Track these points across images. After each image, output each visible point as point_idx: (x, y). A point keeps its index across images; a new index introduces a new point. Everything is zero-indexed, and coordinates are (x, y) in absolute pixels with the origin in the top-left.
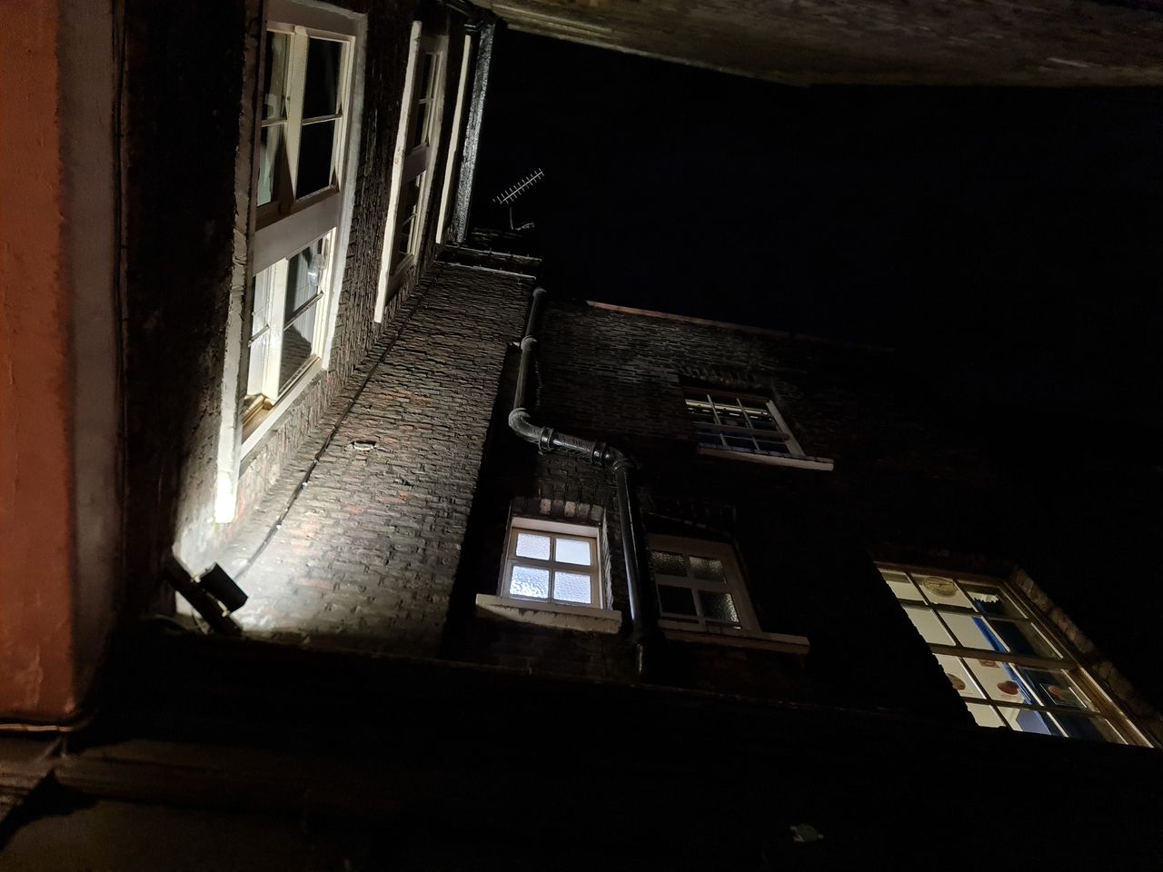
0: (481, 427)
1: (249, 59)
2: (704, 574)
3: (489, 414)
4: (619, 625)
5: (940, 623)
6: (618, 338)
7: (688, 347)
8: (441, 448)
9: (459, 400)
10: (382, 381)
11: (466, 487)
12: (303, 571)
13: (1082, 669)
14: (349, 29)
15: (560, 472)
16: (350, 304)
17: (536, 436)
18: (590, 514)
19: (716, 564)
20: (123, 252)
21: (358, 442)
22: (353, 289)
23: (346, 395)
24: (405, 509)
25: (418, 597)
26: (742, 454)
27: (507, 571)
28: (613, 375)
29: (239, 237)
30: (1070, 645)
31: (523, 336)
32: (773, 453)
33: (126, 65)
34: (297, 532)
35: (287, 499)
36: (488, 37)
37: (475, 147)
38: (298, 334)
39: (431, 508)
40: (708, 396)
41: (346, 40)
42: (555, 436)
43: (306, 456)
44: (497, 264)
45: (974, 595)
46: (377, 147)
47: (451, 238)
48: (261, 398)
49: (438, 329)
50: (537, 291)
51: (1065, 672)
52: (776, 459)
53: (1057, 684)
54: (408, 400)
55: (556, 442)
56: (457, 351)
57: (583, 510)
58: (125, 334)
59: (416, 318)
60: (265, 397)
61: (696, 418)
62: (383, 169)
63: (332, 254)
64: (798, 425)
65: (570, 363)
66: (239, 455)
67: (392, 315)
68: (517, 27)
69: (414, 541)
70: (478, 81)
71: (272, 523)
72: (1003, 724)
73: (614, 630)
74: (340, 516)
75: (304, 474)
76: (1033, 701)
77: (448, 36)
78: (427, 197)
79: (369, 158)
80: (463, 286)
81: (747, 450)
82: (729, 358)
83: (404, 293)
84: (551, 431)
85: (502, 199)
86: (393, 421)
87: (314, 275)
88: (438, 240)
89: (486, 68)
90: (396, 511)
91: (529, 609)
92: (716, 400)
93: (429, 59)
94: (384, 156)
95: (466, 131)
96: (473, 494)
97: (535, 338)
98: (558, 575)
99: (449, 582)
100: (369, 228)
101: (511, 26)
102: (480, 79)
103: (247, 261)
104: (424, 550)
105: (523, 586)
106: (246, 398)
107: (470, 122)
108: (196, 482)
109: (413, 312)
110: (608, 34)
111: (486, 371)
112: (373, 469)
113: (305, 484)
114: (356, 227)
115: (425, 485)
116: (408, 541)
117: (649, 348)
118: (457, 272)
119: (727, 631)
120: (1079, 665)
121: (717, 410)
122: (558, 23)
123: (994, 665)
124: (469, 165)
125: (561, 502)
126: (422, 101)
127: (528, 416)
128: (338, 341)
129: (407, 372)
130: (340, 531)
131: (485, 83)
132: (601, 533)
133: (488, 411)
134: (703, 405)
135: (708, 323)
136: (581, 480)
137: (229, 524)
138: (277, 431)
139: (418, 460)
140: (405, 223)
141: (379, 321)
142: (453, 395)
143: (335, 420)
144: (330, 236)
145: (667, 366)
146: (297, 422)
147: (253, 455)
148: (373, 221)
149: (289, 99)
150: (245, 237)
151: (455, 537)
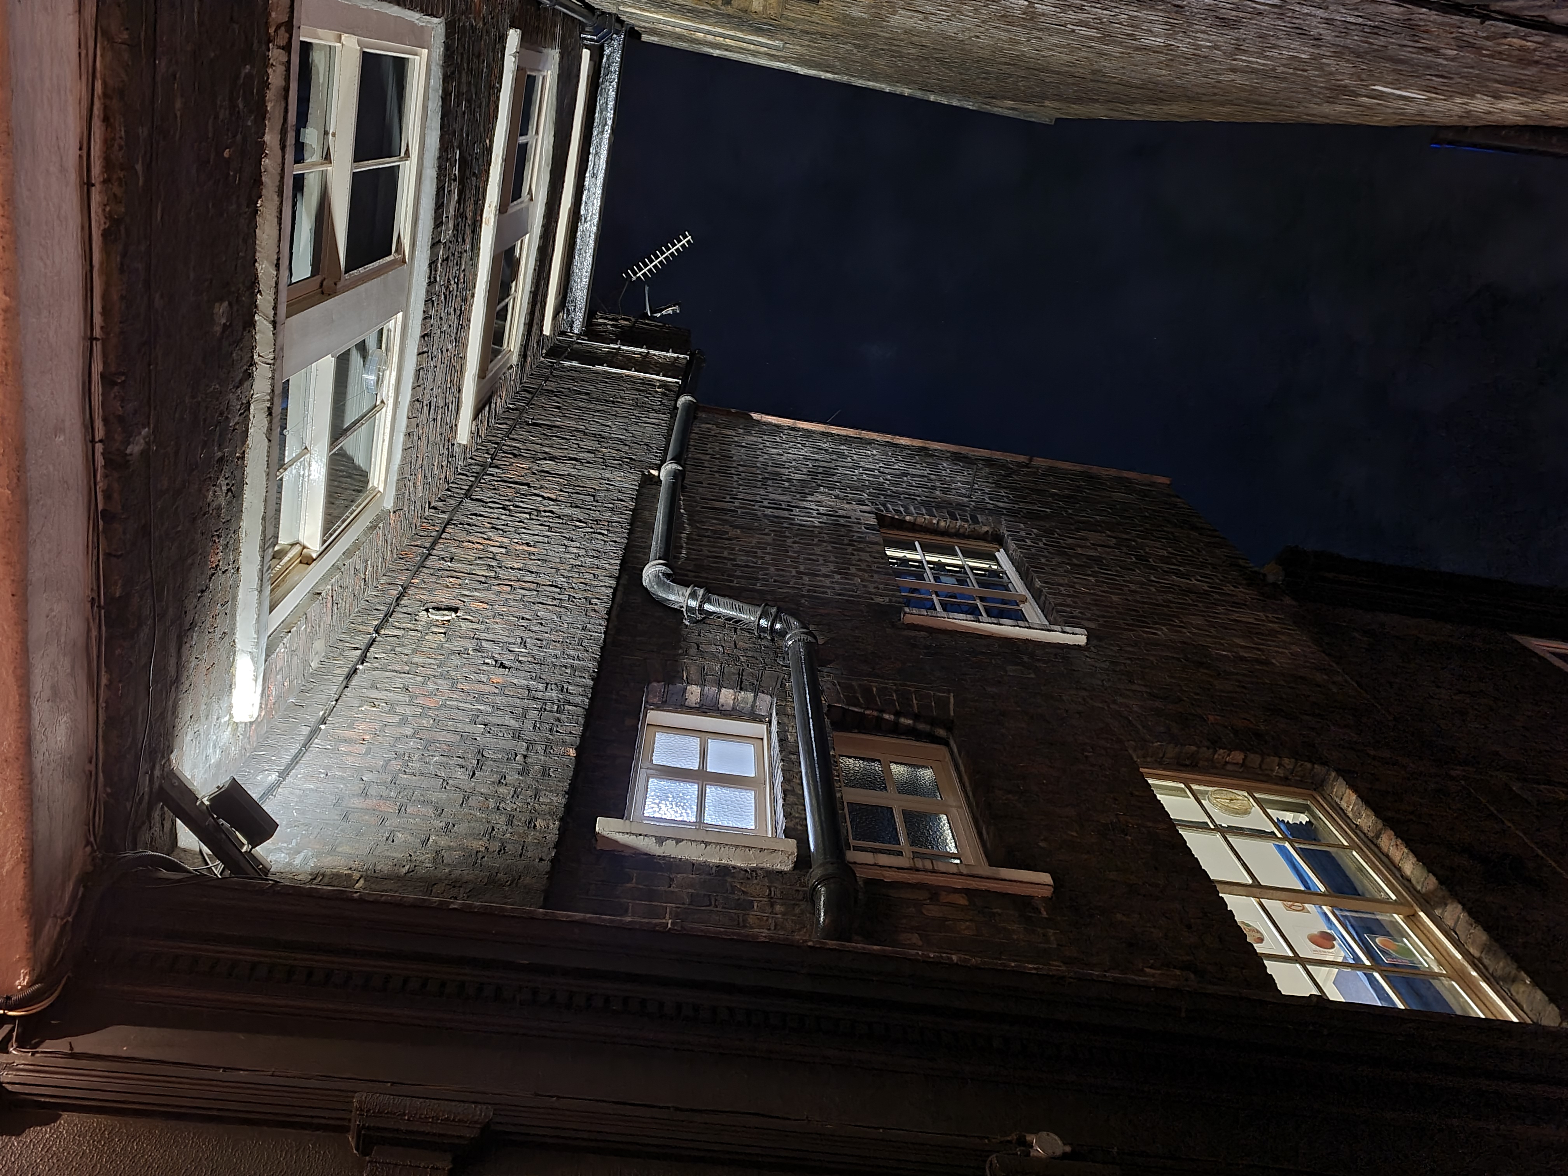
0: (605, 587)
1: (275, 78)
2: (911, 788)
3: (615, 569)
4: (794, 858)
5: (1230, 852)
6: (794, 463)
7: (889, 477)
8: (548, 615)
9: (575, 550)
10: (468, 524)
11: (584, 669)
12: (357, 787)
13: (1422, 914)
14: (419, 39)
15: (713, 649)
16: (423, 418)
17: (681, 599)
18: (753, 706)
19: (927, 774)
20: (97, 347)
21: (433, 608)
22: (427, 397)
23: (419, 543)
24: (498, 700)
25: (515, 822)
26: (962, 621)
27: (640, 784)
28: (785, 514)
29: (262, 323)
30: (1405, 881)
31: (663, 462)
32: (1002, 621)
33: (98, 85)
34: (348, 734)
35: (335, 688)
36: (613, 52)
37: (597, 203)
38: (351, 460)
39: (534, 699)
40: (917, 543)
41: (416, 55)
42: (706, 599)
43: (361, 627)
44: (628, 362)
45: (1274, 814)
46: (459, 202)
47: (565, 327)
48: (297, 549)
49: (546, 453)
50: (683, 399)
51: (1398, 918)
52: (1008, 629)
53: (1387, 934)
54: (503, 550)
55: (707, 607)
56: (571, 483)
57: (744, 700)
58: (100, 461)
59: (515, 437)
60: (304, 547)
61: (900, 574)
62: (468, 231)
63: (396, 349)
64: (1038, 584)
65: (728, 499)
66: (266, 629)
67: (483, 433)
68: (655, 39)
69: (511, 744)
70: (601, 112)
71: (313, 721)
72: (1315, 992)
73: (787, 867)
74: (408, 711)
75: (359, 652)
76: (1356, 958)
77: (558, 50)
78: (530, 271)
79: (447, 217)
80: (580, 393)
81: (969, 617)
82: (944, 491)
83: (499, 404)
84: (701, 592)
85: (635, 273)
86: (483, 579)
87: (372, 378)
88: (547, 331)
89: (612, 94)
90: (485, 703)
91: (669, 838)
92: (926, 549)
93: (532, 80)
94: (469, 214)
95: (584, 181)
96: (592, 680)
97: (681, 465)
98: (710, 790)
99: (560, 800)
100: (448, 314)
101: (645, 38)
102: (604, 109)
103: (274, 358)
104: (525, 756)
105: (663, 806)
106: (276, 548)
107: (590, 168)
108: (203, 666)
109: (512, 428)
110: (777, 49)
111: (612, 510)
112: (457, 644)
113: (360, 667)
114: (432, 312)
115: (527, 667)
116: (502, 744)
117: (835, 478)
118: (575, 374)
119: (941, 866)
120: (1418, 909)
121: (929, 562)
122: (709, 33)
123: (1303, 910)
124: (589, 228)
125: (715, 689)
126: (522, 140)
127: (669, 571)
128: (407, 469)
129: (503, 512)
130: (409, 731)
131: (610, 114)
132: (769, 732)
133: (614, 565)
134: (909, 555)
135: (918, 443)
136: (742, 659)
137: (251, 723)
138: (320, 594)
139: (518, 633)
140: (499, 308)
141: (465, 442)
142: (566, 542)
143: (402, 578)
144: (395, 324)
145: (861, 502)
146: (348, 581)
147: (287, 627)
148: (455, 303)
149: (334, 135)
150: (271, 326)
151: (567, 738)
